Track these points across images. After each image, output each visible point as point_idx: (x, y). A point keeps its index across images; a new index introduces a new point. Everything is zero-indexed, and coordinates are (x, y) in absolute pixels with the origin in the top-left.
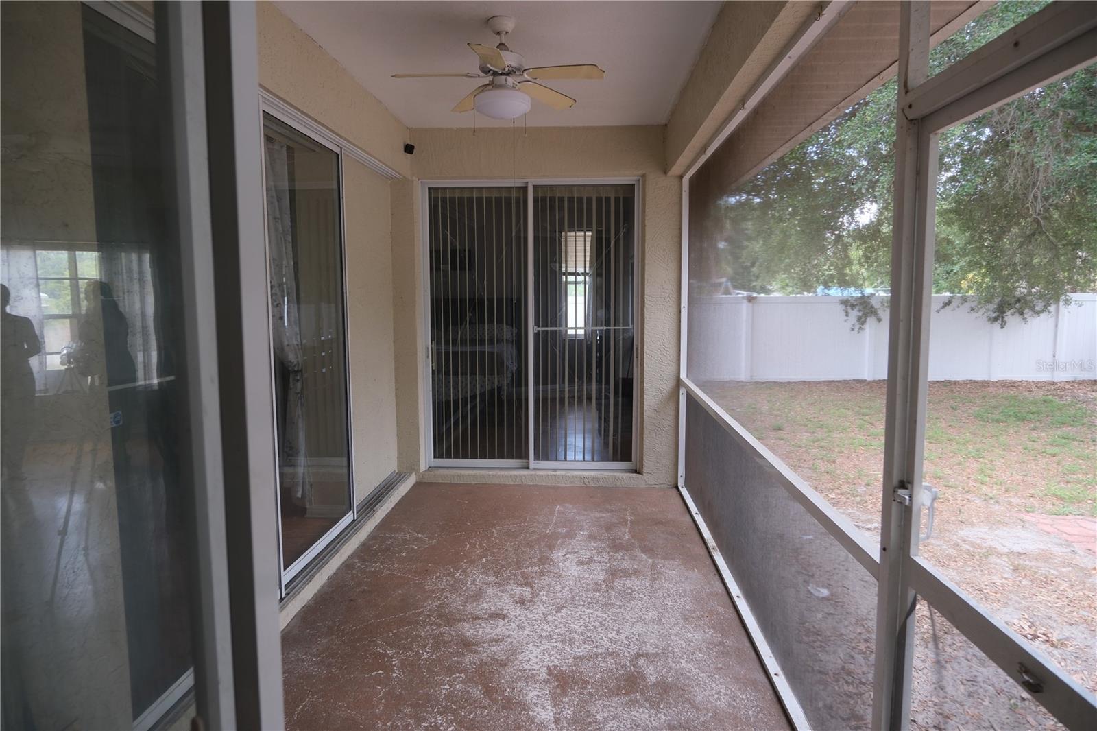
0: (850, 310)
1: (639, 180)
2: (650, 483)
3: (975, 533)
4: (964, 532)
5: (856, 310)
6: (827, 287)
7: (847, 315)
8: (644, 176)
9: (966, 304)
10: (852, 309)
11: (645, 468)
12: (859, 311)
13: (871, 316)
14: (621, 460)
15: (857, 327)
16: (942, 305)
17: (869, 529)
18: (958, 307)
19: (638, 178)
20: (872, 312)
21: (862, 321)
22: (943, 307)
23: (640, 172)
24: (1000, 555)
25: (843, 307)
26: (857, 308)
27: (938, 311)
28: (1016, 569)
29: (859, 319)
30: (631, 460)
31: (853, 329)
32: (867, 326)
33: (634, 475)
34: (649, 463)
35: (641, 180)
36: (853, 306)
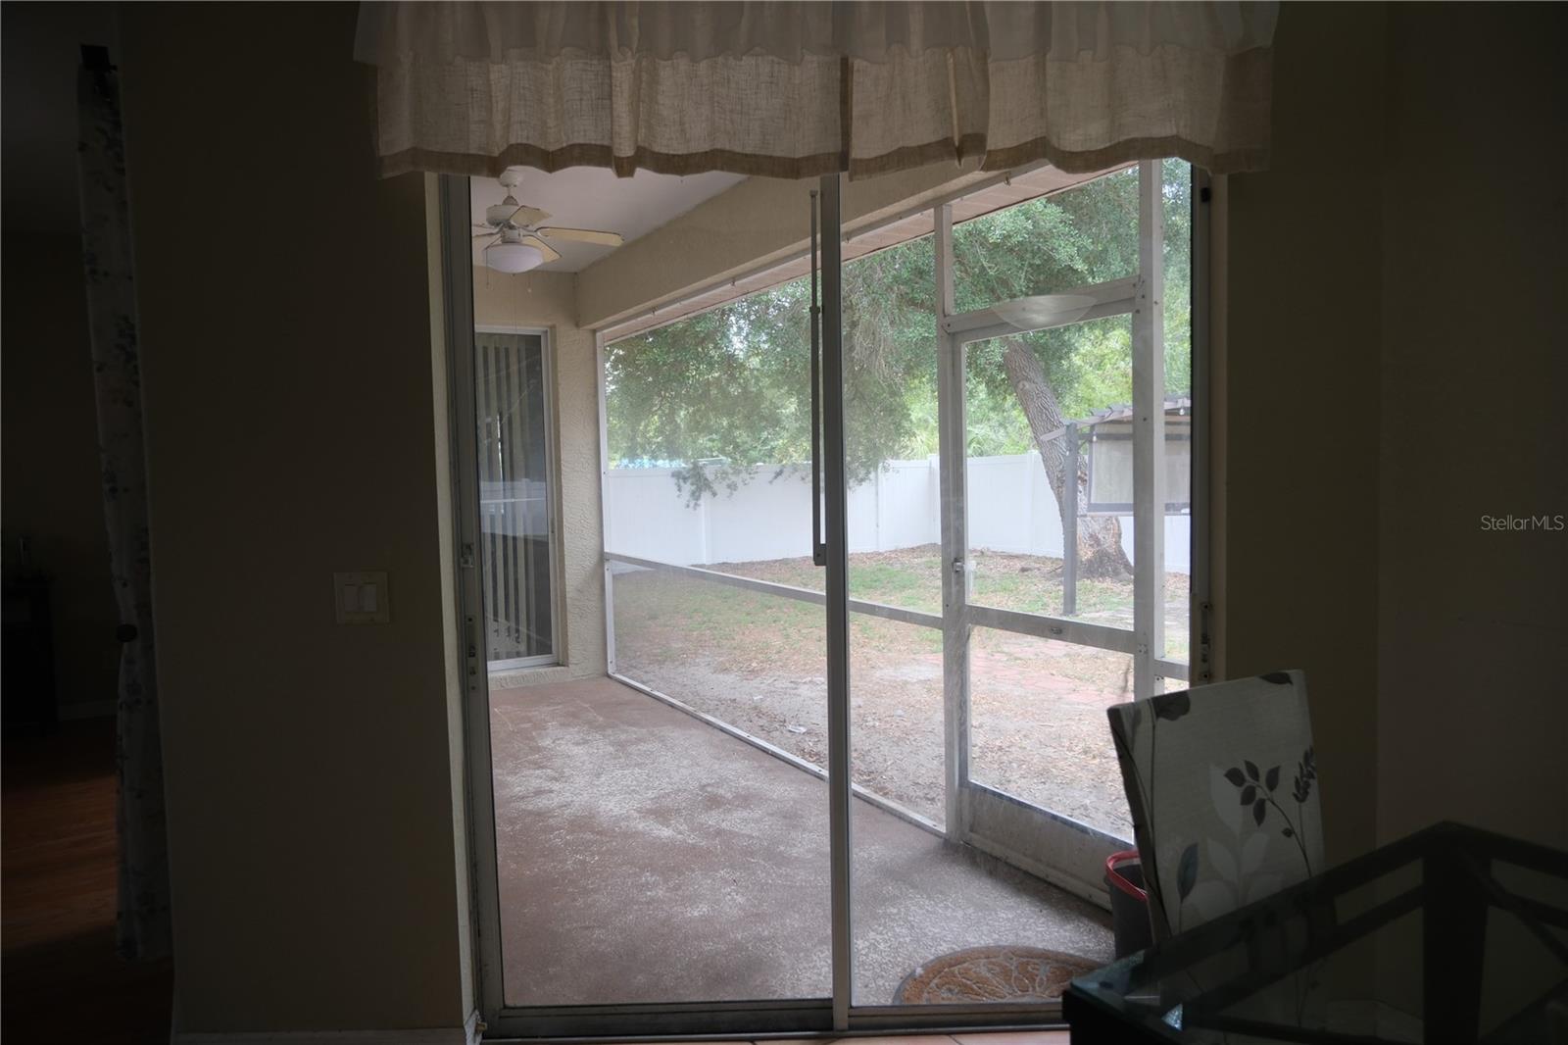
0: (682, 484)
1: (546, 332)
2: (576, 674)
3: (887, 673)
4: (878, 674)
5: (688, 483)
6: (654, 457)
7: (679, 490)
8: (553, 327)
9: (797, 474)
10: (685, 482)
11: (570, 659)
12: (692, 484)
13: (705, 490)
14: (537, 654)
15: (692, 504)
16: (774, 475)
17: (805, 683)
18: (790, 476)
19: (545, 329)
20: (706, 485)
21: (696, 495)
22: (776, 477)
23: (550, 323)
24: (913, 684)
25: (674, 480)
26: (690, 481)
27: (771, 482)
28: (929, 691)
29: (693, 493)
30: (551, 653)
31: (688, 506)
32: (701, 502)
33: (559, 668)
34: (575, 652)
35: (549, 334)
36: (685, 479)
